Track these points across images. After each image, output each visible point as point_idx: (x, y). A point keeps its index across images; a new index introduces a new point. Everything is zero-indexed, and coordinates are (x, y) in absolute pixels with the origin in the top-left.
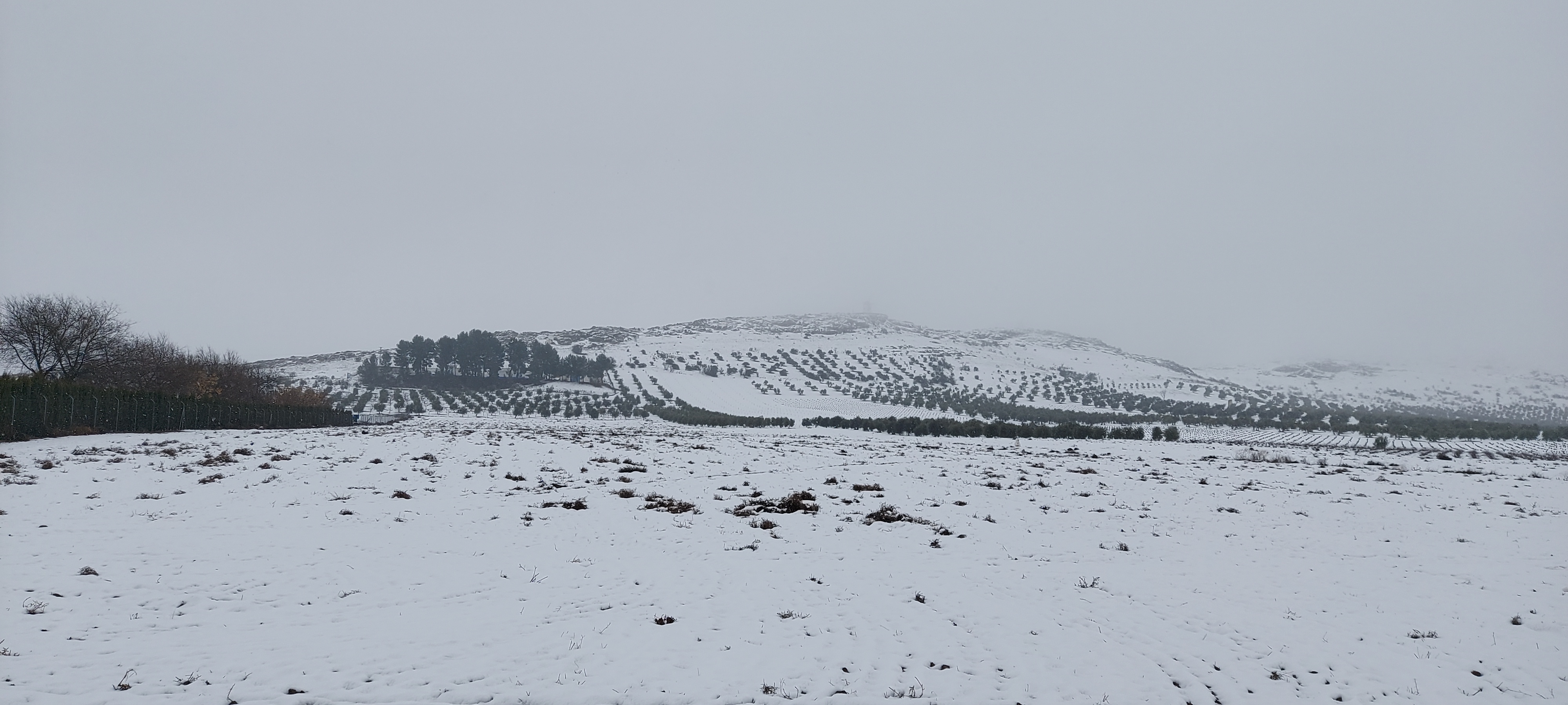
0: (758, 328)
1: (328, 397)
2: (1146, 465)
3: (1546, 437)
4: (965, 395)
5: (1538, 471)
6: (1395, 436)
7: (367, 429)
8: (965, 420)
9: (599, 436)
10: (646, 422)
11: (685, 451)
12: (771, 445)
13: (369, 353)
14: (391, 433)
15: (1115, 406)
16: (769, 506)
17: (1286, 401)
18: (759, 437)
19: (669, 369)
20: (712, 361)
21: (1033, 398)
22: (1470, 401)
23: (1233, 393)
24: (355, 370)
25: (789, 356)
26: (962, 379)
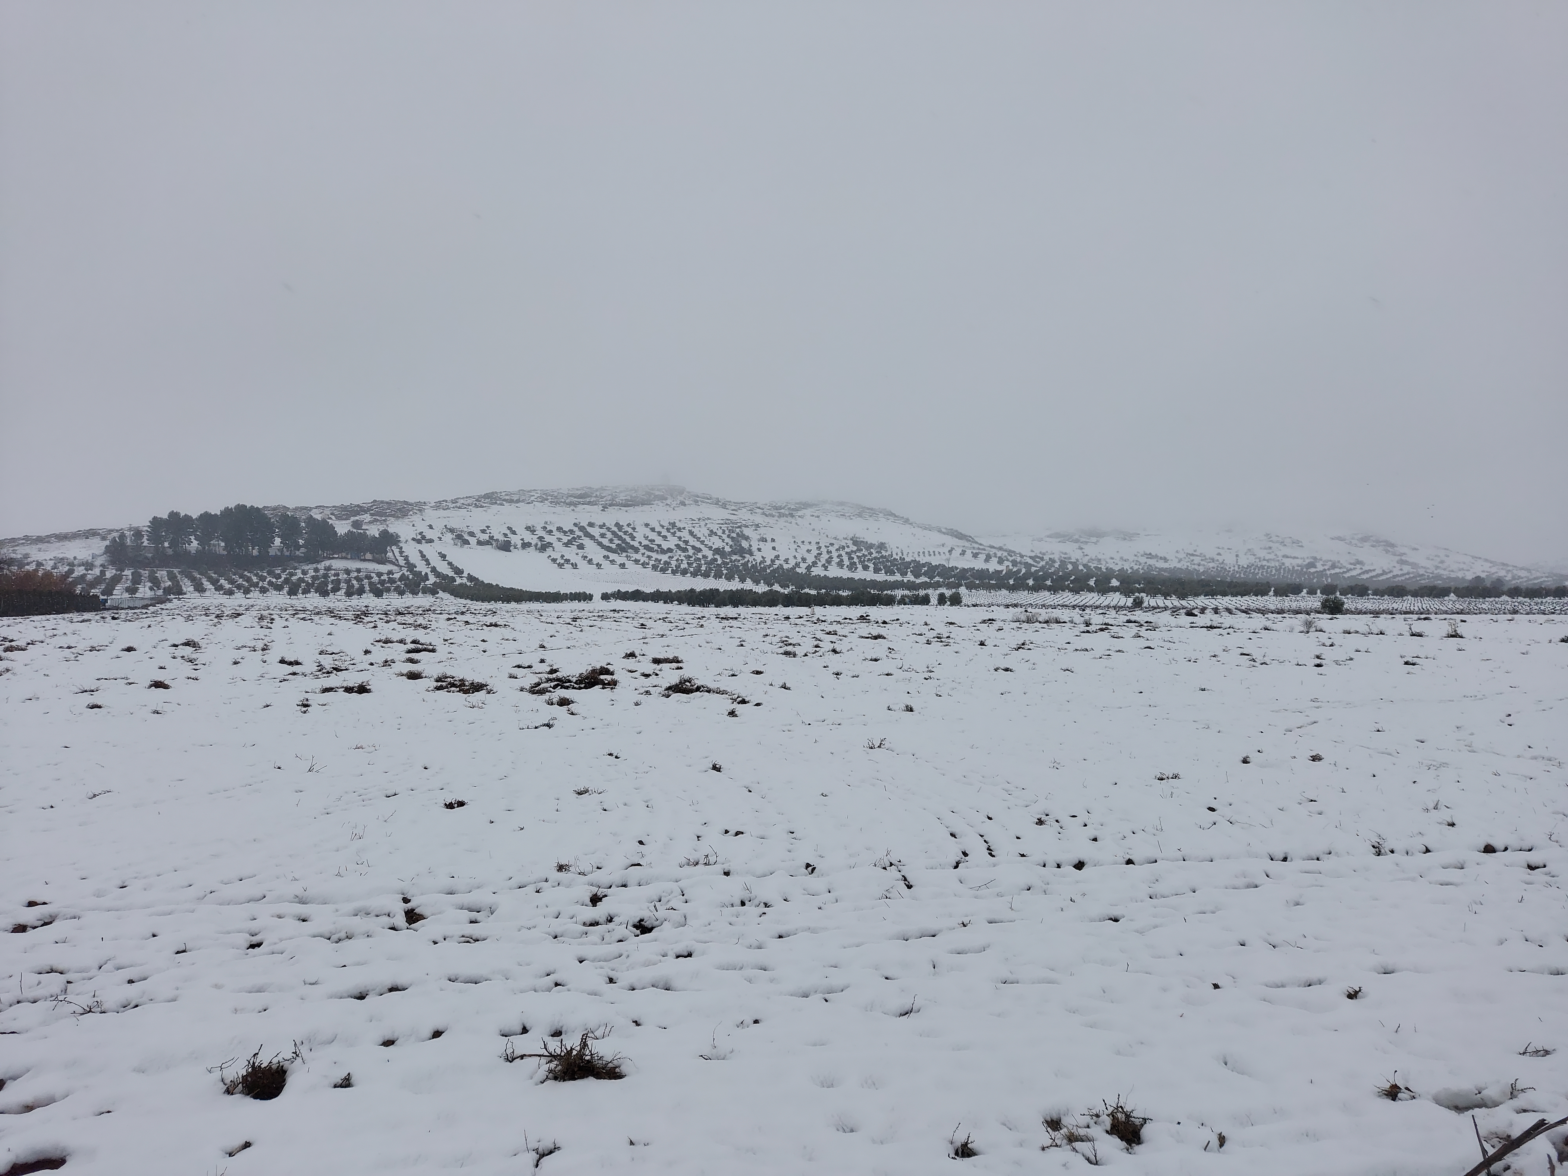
0: (553, 500)
1: (70, 580)
2: (931, 629)
3: (1276, 594)
4: (762, 566)
5: (1269, 624)
6: (1150, 596)
7: (118, 614)
8: (763, 590)
9: (384, 616)
10: (436, 600)
11: (477, 629)
12: (569, 621)
13: (117, 531)
14: (146, 618)
15: (904, 574)
16: (566, 682)
17: (1057, 565)
18: (556, 613)
19: (459, 544)
20: (505, 535)
21: (827, 567)
22: (1213, 562)
23: (1011, 559)
24: (101, 550)
25: (586, 529)
26: (759, 550)
